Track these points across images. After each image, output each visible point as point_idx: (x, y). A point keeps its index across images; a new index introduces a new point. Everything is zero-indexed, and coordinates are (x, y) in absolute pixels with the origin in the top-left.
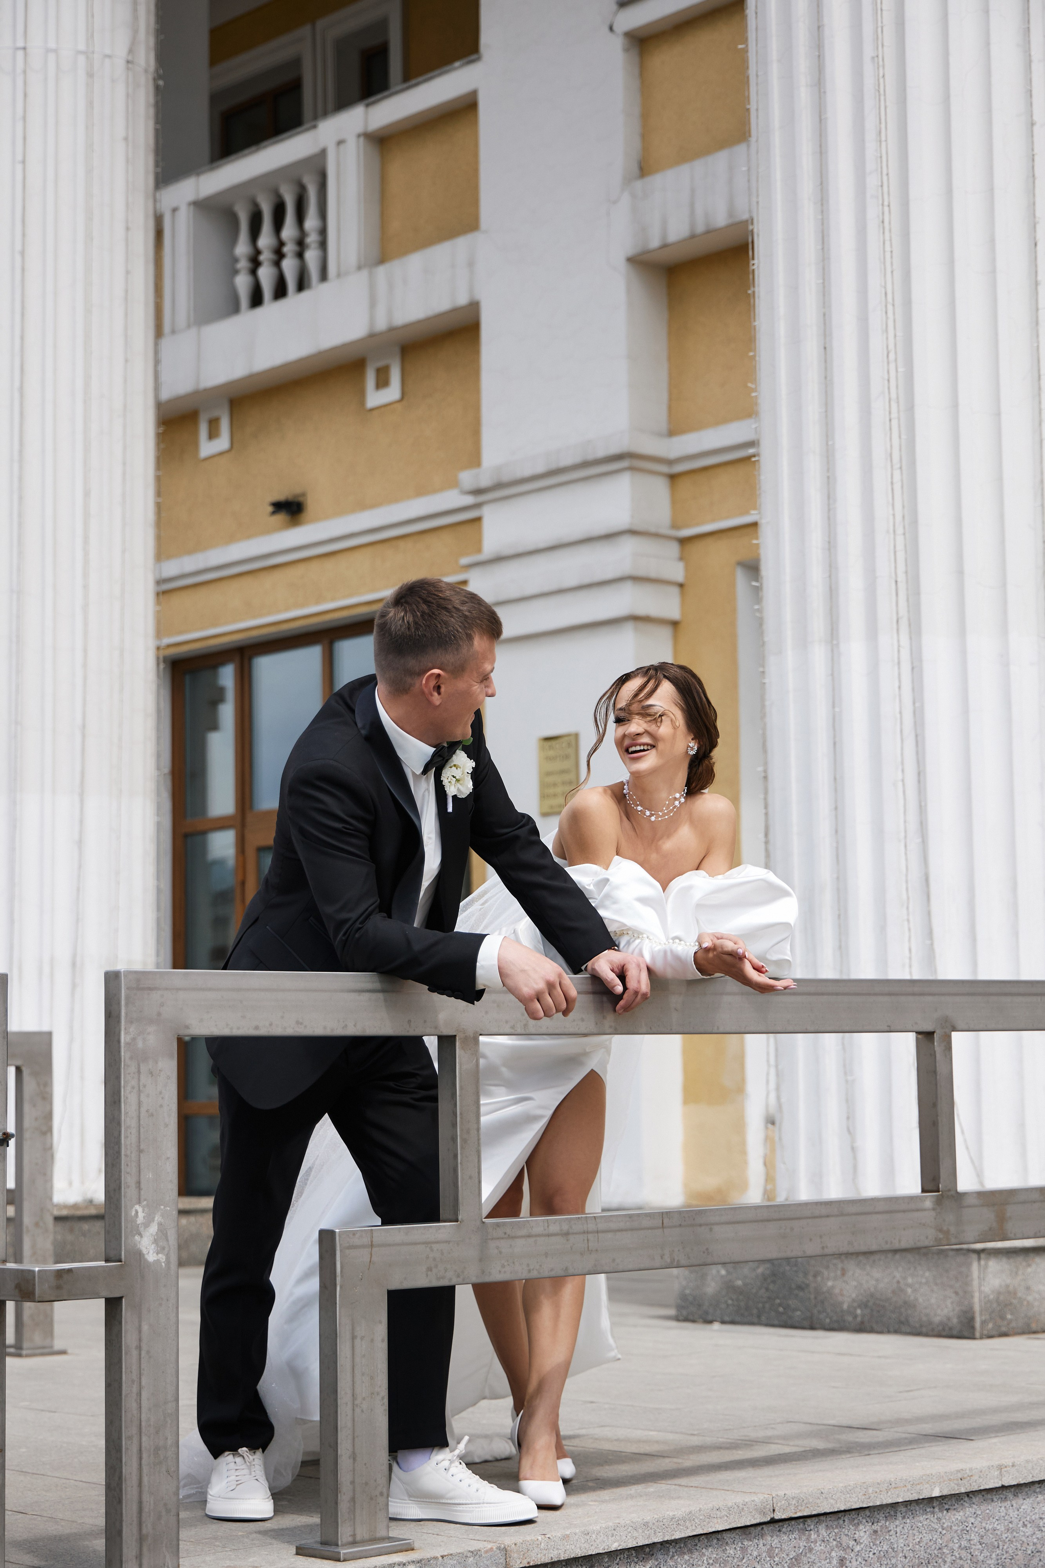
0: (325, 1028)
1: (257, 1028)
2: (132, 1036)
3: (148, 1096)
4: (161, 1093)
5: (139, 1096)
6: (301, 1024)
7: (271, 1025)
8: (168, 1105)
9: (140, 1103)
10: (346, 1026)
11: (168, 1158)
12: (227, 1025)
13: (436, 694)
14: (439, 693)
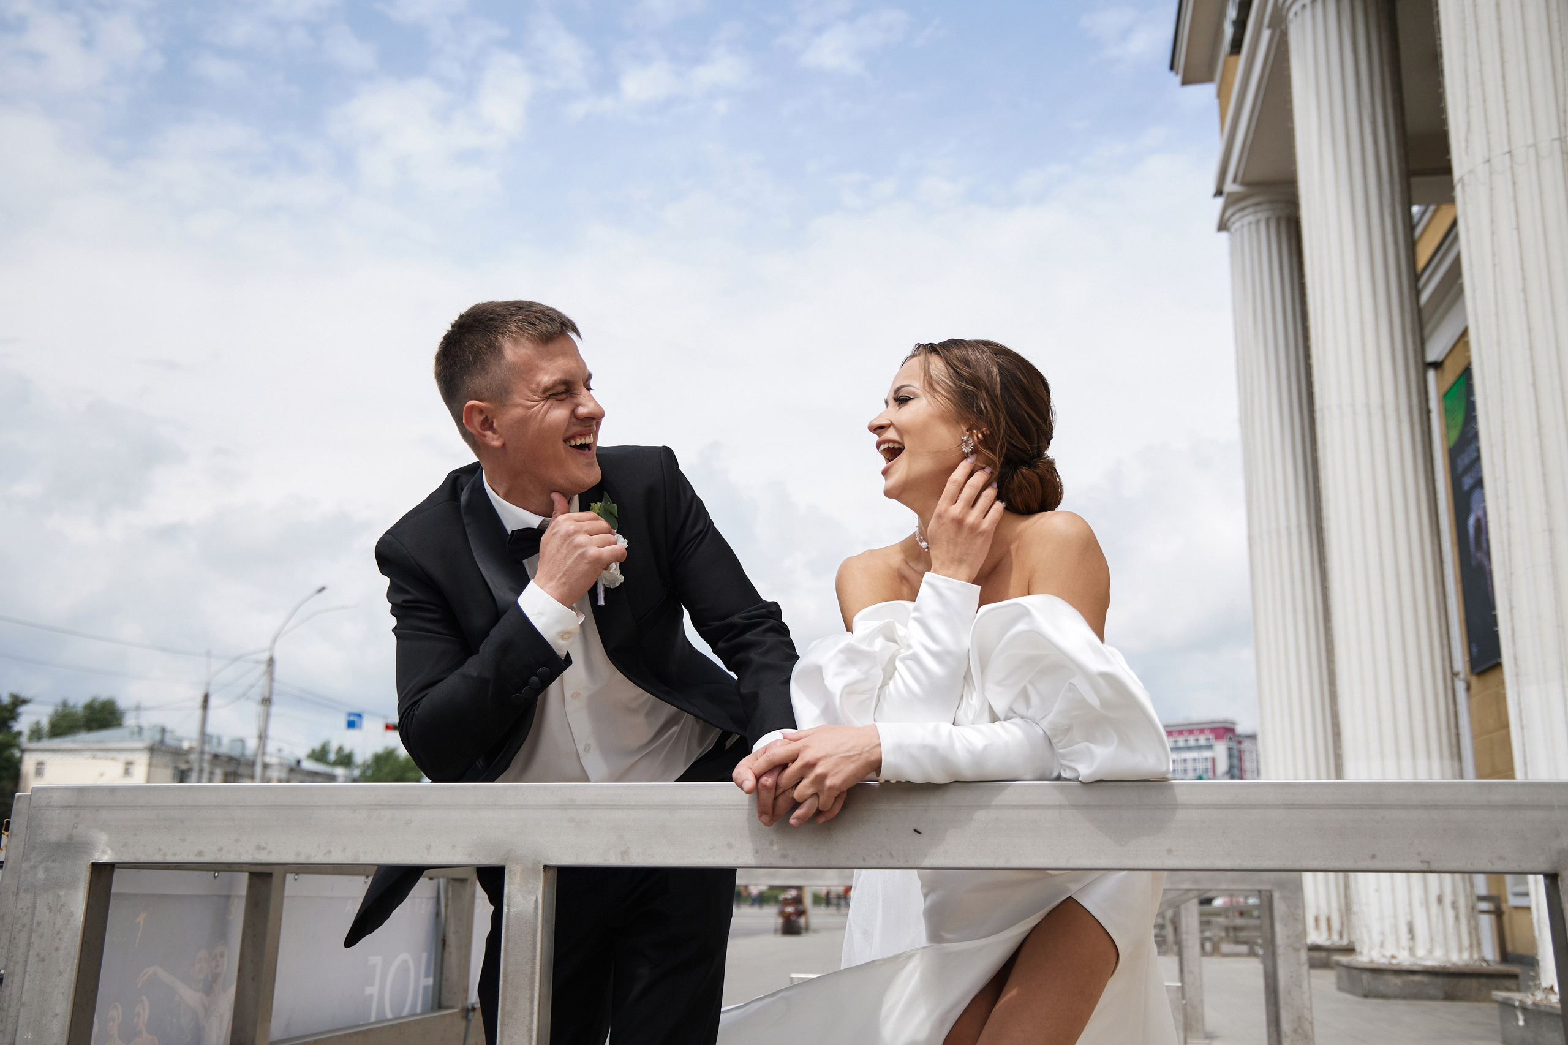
0: (298, 854)
1: (200, 853)
2: (32, 863)
3: (41, 936)
4: (58, 933)
5: (30, 937)
6: (264, 848)
7: (220, 850)
8: (66, 948)
9: (29, 944)
10: (329, 852)
11: (57, 1015)
12: (160, 850)
13: (489, 433)
14: (494, 431)
